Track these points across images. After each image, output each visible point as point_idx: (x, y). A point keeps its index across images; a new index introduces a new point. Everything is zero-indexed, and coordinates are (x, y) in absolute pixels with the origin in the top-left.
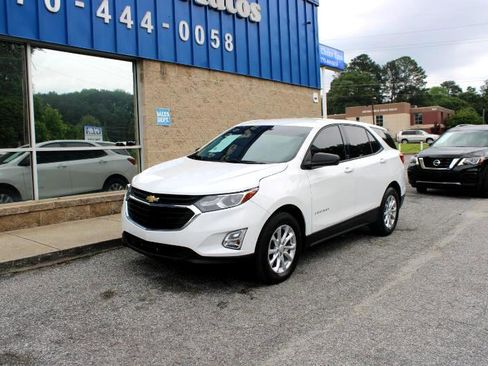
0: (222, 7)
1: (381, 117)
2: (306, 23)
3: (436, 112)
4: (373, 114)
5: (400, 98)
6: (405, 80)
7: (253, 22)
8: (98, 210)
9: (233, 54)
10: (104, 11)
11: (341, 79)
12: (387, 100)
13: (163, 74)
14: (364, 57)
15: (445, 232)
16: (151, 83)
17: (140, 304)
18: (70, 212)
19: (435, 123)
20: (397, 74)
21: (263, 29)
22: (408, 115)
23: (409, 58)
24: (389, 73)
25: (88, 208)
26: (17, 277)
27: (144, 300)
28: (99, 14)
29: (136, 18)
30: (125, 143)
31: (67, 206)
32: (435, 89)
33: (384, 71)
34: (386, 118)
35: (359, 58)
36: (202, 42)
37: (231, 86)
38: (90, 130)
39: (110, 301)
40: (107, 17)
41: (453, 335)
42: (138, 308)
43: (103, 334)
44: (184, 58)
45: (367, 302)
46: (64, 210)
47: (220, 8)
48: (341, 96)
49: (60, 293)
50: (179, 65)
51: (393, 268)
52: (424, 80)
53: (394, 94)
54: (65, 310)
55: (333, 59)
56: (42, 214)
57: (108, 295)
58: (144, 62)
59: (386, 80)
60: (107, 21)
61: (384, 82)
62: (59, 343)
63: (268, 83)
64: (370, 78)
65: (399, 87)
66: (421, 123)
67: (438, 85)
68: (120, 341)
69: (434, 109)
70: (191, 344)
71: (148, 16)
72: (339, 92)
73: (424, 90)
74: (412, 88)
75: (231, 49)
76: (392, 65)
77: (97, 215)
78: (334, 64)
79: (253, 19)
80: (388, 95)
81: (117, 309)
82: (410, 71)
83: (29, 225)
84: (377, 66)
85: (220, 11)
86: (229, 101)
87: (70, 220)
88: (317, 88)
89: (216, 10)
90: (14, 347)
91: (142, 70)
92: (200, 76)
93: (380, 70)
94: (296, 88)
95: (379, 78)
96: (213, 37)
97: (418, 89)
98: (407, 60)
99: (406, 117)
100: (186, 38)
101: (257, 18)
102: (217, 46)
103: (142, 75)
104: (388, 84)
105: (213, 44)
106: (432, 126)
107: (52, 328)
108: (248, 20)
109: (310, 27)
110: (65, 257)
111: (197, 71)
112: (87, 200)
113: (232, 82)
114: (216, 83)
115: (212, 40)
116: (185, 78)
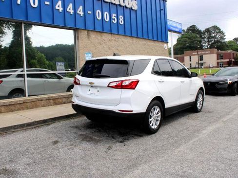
0: (117, 3)
1: (202, 56)
2: (161, 10)
3: (230, 53)
4: (198, 54)
5: (212, 46)
6: (214, 37)
7: (133, 10)
8: (56, 102)
9: (123, 26)
10: (59, 6)
11: (182, 38)
12: (205, 47)
13: (88, 35)
14: (194, 26)
15: (228, 114)
16: (83, 40)
17: (70, 147)
18: (43, 102)
19: (230, 59)
20: (210, 34)
21: (139, 13)
22: (216, 55)
23: (216, 26)
24: (206, 34)
25: (52, 101)
26: (14, 133)
27: (72, 145)
28: (57, 8)
29: (75, 9)
30: (70, 70)
31: (41, 100)
32: (230, 42)
33: (204, 33)
34: (204, 56)
35: (191, 27)
36: (108, 20)
37: (123, 41)
38: (59, 64)
39: (56, 145)
40: (61, 9)
41: (223, 165)
42: (68, 149)
43: (50, 161)
44: (99, 28)
45: (182, 148)
46: (40, 102)
47: (116, 4)
48: (182, 46)
49: (33, 141)
50: (96, 31)
51: (198, 131)
52: (224, 37)
53: (209, 44)
54: (34, 149)
55: (176, 28)
56: (29, 103)
57: (55, 142)
58: (79, 30)
59: (205, 37)
60: (61, 11)
61: (204, 38)
62: (28, 165)
63: (141, 40)
64: (197, 37)
65: (211, 41)
66: (222, 59)
67: (232, 40)
68: (58, 164)
69: (229, 52)
70: (91, 167)
71: (81, 8)
72: (181, 44)
73: (224, 42)
74: (218, 41)
75: (122, 23)
76: (208, 30)
77: (56, 104)
78: (177, 30)
79: (133, 8)
80: (206, 45)
81: (58, 150)
82: (217, 33)
83: (23, 109)
84: (200, 31)
85: (117, 5)
86: (122, 49)
87: (43, 106)
88: (166, 42)
89: (115, 4)
90: (8, 167)
91: (78, 34)
92: (107, 37)
93: (201, 33)
94: (156, 42)
95: (201, 36)
96: (113, 17)
97: (221, 42)
98: (215, 28)
99: (215, 56)
100: (100, 18)
101: (135, 7)
102: (115, 22)
103: (78, 37)
104: (206, 40)
105: (113, 21)
106: (228, 60)
107: (27, 158)
108: (131, 9)
109: (162, 12)
110: (38, 124)
111: (105, 34)
112: (51, 97)
113: (123, 40)
114: (115, 40)
115: (113, 19)
116: (99, 38)
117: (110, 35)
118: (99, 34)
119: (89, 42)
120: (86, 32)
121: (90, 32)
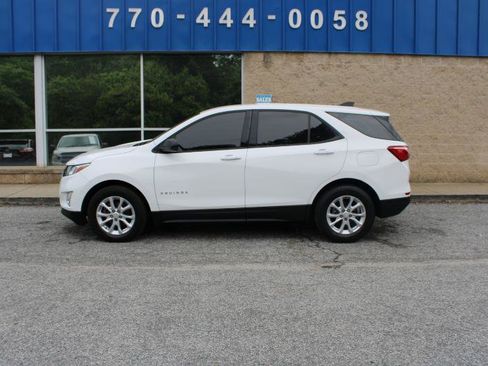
10: (203, 17)
13: (267, 64)
28: (198, 20)
36: (319, 26)
40: (206, 22)
50: (287, 53)
60: (206, 25)
71: (251, 13)
75: (365, 27)
92: (315, 61)
96: (336, 19)
100: (297, 25)
102: (343, 27)
105: (336, 25)
113: (366, 64)
114: (339, 66)
115: (335, 22)
116: (295, 64)
117: (326, 56)
118: (294, 57)
119: (268, 74)
120: (260, 56)
121: (272, 55)
